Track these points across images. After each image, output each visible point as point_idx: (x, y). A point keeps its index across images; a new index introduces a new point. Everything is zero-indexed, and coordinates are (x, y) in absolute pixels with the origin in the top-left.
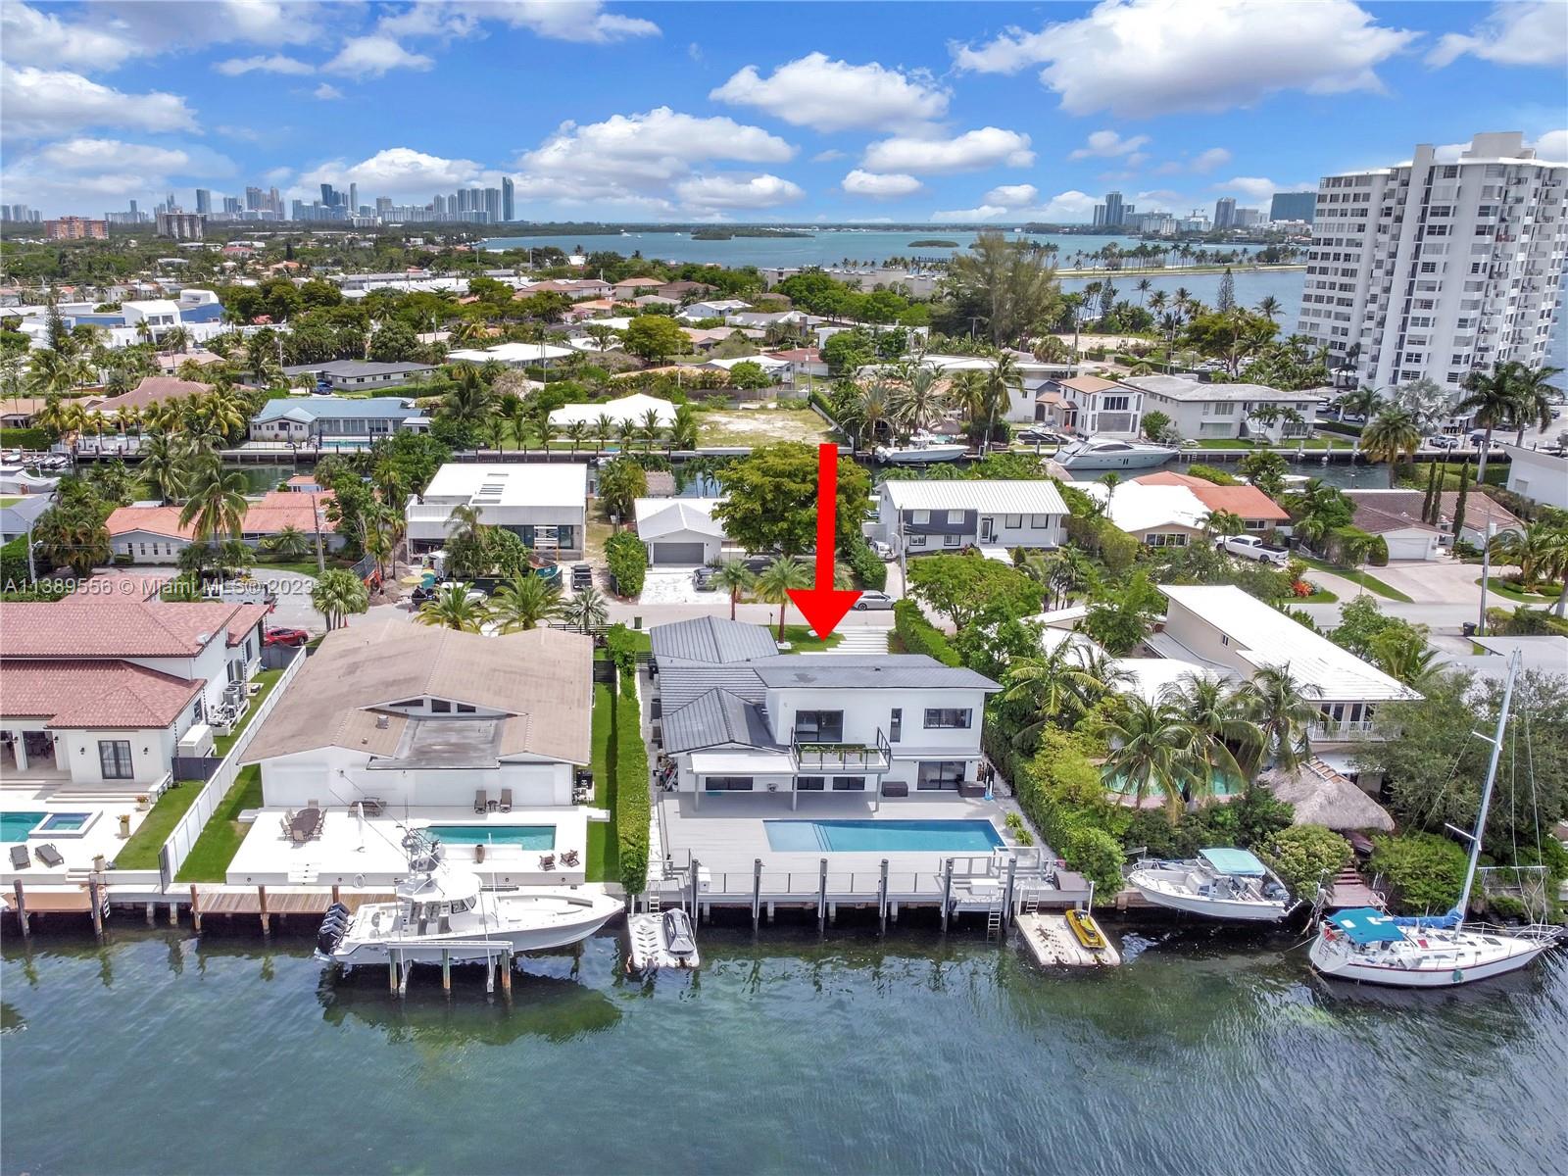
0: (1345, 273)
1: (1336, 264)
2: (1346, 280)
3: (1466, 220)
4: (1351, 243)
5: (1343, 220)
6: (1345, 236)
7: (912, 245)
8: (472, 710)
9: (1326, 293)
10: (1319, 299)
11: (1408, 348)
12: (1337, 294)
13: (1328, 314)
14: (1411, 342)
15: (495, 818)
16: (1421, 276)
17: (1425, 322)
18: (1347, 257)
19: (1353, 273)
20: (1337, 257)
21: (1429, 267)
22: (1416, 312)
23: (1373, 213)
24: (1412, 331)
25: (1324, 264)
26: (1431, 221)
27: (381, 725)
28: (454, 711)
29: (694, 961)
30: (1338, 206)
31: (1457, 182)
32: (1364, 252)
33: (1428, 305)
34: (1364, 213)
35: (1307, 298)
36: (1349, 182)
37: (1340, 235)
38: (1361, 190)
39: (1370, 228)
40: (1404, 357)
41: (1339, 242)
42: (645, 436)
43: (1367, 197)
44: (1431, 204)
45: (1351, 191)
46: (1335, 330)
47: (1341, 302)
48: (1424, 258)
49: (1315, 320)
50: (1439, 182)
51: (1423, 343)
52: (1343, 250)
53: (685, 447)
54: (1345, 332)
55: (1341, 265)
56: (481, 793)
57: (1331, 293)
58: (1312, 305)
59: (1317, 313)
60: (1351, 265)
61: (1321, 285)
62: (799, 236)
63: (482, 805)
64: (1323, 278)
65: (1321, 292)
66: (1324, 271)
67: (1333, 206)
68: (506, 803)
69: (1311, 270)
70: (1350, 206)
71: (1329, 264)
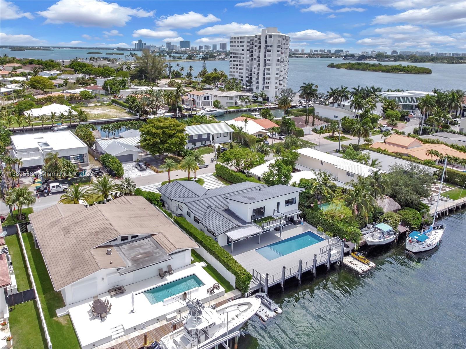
0: (240, 61)
1: (237, 59)
2: (241, 63)
3: (275, 48)
4: (241, 54)
5: (238, 48)
6: (239, 52)
7: (88, 53)
8: (137, 236)
9: (236, 67)
10: (234, 68)
11: (266, 81)
12: (239, 67)
13: (237, 72)
14: (266, 79)
15: (170, 279)
16: (267, 62)
17: (269, 74)
18: (240, 58)
19: (242, 62)
20: (237, 57)
21: (269, 60)
22: (267, 71)
23: (246, 46)
24: (266, 76)
25: (234, 59)
26: (268, 48)
27: (108, 253)
28: (130, 239)
29: (279, 310)
30: (236, 44)
31: (272, 39)
32: (245, 56)
33: (269, 69)
34: (243, 46)
35: (231, 68)
36: (238, 38)
37: (237, 52)
38: (242, 40)
39: (245, 50)
40: (265, 83)
41: (238, 54)
42: (69, 118)
43: (244, 42)
44: (268, 44)
45: (239, 40)
46: (239, 76)
47: (240, 69)
48: (267, 58)
49: (234, 74)
50: (268, 39)
51: (269, 79)
52: (239, 56)
53: (83, 120)
54: (242, 77)
55: (239, 59)
56: (160, 270)
57: (237, 67)
58: (232, 70)
59: (234, 72)
60: (241, 60)
61: (234, 65)
62: (48, 50)
63: (162, 274)
64: (234, 63)
65: (234, 67)
66: (234, 61)
67: (235, 44)
68: (170, 271)
69: (231, 61)
70: (239, 44)
71: (236, 59)
